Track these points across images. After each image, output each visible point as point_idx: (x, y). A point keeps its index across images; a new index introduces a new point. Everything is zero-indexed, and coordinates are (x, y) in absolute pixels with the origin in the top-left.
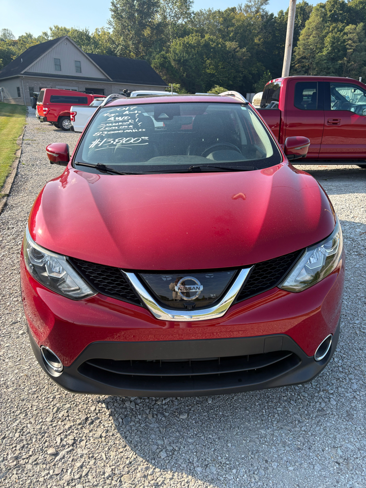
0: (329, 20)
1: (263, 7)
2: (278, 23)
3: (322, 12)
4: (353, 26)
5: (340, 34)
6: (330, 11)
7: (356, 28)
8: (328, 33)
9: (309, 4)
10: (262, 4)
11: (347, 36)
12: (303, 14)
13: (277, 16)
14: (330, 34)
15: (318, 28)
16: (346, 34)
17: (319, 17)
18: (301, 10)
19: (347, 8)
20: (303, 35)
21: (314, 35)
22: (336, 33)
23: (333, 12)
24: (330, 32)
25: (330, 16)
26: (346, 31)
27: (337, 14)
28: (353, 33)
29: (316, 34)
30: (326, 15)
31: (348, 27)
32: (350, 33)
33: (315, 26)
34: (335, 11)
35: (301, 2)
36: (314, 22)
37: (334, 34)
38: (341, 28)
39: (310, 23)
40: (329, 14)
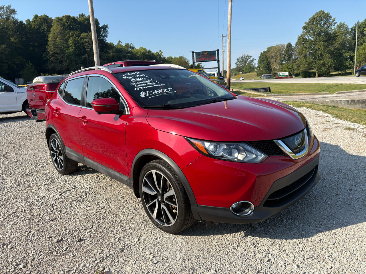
0: (67, 29)
1: (13, 16)
2: (28, 28)
3: (61, 23)
4: (86, 34)
5: (78, 39)
6: (67, 23)
7: (88, 35)
8: (69, 37)
9: (49, 17)
10: (11, 14)
11: (84, 40)
12: (47, 23)
13: (26, 23)
14: (71, 38)
15: (61, 34)
16: (82, 38)
17: (60, 26)
18: (44, 20)
19: (78, 22)
20: (51, 38)
21: (60, 38)
22: (75, 38)
23: (69, 23)
24: (71, 37)
25: (68, 26)
26: (82, 36)
27: (72, 25)
28: (87, 38)
29: (61, 37)
30: (64, 25)
31: (82, 34)
32: (85, 38)
33: (59, 32)
34: (70, 23)
35: (43, 15)
36: (57, 29)
37: (74, 38)
38: (78, 35)
39: (54, 30)
40: (66, 25)
